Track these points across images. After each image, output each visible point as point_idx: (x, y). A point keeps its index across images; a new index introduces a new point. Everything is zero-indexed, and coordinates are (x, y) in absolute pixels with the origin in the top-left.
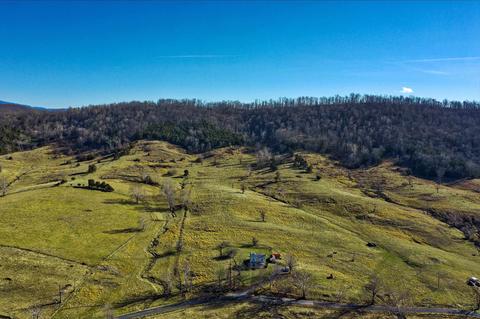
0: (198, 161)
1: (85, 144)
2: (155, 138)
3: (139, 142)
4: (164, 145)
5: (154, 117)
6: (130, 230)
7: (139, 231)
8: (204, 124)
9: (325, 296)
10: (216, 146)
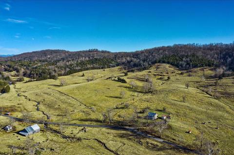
0: (182, 74)
1: (133, 65)
2: (164, 62)
3: (156, 64)
4: (167, 66)
5: (167, 53)
6: (117, 97)
7: (120, 98)
8: (193, 55)
9: (173, 139)
10: (196, 66)
